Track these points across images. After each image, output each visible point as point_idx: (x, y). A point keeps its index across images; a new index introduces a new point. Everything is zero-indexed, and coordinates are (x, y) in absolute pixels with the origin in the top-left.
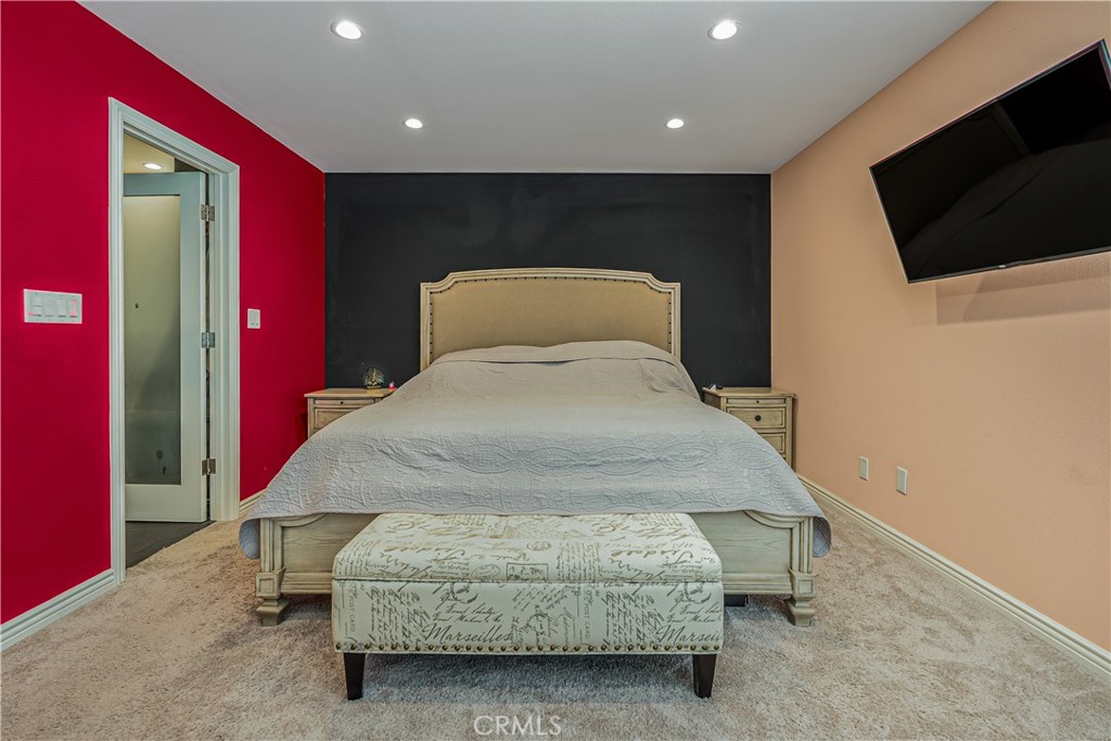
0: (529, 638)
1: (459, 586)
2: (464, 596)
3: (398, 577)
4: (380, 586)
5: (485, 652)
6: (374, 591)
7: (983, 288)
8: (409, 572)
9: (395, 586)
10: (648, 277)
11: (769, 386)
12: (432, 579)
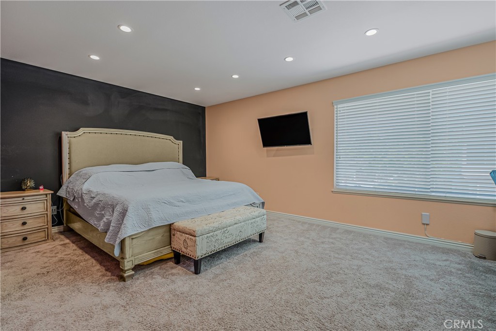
0: (238, 238)
1: (225, 229)
2: (226, 232)
3: (212, 231)
4: (208, 235)
5: (230, 245)
6: (207, 237)
7: (277, 150)
8: (215, 229)
9: (212, 234)
10: (171, 138)
11: (206, 176)
12: (219, 229)
